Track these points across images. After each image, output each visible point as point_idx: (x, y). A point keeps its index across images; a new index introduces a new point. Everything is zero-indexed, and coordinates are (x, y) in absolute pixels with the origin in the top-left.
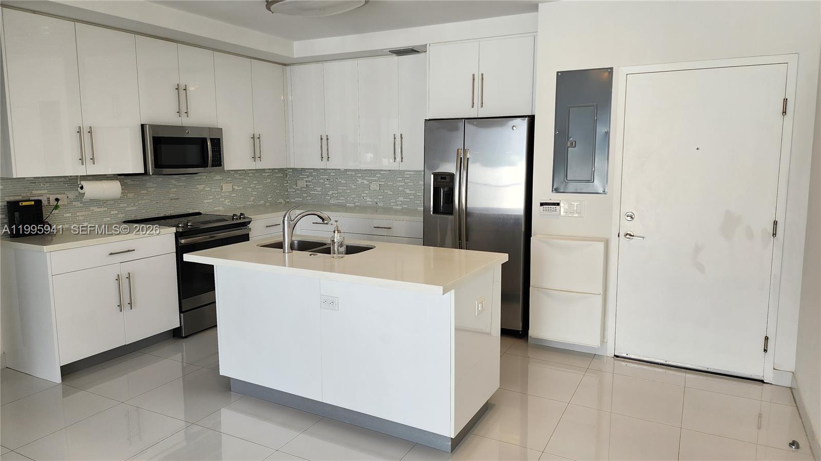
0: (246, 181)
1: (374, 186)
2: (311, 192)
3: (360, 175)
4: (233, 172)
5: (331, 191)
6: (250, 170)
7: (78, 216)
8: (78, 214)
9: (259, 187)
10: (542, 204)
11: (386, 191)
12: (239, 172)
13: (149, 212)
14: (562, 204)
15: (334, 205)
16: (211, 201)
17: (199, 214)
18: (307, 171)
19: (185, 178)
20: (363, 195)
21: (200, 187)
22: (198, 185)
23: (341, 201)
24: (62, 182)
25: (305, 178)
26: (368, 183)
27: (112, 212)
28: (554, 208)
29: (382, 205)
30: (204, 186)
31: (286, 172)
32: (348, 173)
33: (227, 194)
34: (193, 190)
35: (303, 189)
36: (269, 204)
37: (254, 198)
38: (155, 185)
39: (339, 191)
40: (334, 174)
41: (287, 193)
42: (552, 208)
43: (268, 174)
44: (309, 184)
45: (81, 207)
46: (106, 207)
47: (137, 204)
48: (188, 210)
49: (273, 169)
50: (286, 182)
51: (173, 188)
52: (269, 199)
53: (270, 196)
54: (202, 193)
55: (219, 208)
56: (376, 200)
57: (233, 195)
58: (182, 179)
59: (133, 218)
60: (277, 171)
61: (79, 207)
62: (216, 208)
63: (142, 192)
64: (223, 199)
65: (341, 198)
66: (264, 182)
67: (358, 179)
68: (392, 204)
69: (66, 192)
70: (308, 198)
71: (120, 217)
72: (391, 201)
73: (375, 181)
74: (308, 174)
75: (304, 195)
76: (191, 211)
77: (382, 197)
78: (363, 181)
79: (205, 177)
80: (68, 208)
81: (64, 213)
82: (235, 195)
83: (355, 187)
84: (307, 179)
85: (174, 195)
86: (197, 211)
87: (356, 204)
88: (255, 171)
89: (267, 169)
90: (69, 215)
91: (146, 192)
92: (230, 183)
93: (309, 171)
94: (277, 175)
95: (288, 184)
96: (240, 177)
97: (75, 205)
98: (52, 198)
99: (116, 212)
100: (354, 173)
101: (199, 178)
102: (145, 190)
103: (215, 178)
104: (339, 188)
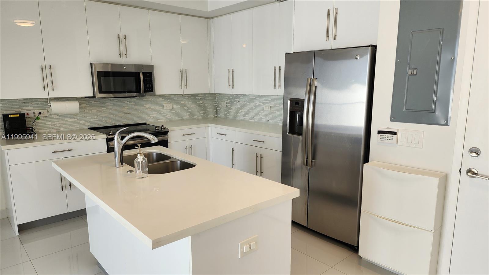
0: (183, 102)
1: (267, 107)
2: (229, 111)
3: (258, 99)
4: (173, 96)
5: (240, 110)
6: (186, 94)
7: (57, 124)
8: (56, 123)
9: (194, 106)
10: (379, 132)
11: (275, 111)
12: (177, 96)
13: (108, 122)
14: (399, 134)
15: (242, 120)
16: (156, 115)
17: (145, 124)
18: (227, 95)
19: (135, 100)
20: (260, 114)
21: (147, 106)
22: (146, 104)
23: (246, 118)
24: (44, 102)
25: (226, 100)
26: (263, 105)
27: (81, 122)
28: (391, 137)
29: (271, 122)
30: (150, 105)
31: (215, 96)
32: (251, 97)
33: (168, 111)
34: (141, 108)
35: (225, 108)
36: (201, 118)
37: (189, 114)
38: (113, 104)
39: (246, 110)
40: (242, 98)
41: (216, 111)
42: (389, 137)
43: (201, 97)
44: (228, 104)
45: (57, 118)
46: (76, 118)
47: (99, 117)
48: (138, 121)
49: (204, 94)
50: (215, 103)
51: (126, 106)
52: (201, 115)
53: (202, 113)
54: (149, 110)
55: (161, 120)
56: (268, 118)
57: (172, 112)
58: (133, 100)
59: (96, 125)
60: (208, 95)
61: (56, 118)
62: (159, 120)
63: (103, 109)
64: (165, 114)
65: (247, 116)
66: (198, 103)
67: (257, 102)
68: (278, 121)
69: (47, 109)
70: (227, 115)
71: (87, 125)
72: (278, 119)
73: (267, 103)
74: (228, 97)
75: (225, 112)
76: (140, 122)
77: (272, 116)
78: (260, 103)
79: (150, 99)
80: (48, 119)
81: (45, 122)
82: (174, 111)
83: (255, 108)
84: (227, 101)
85: (127, 111)
86: (145, 122)
87: (256, 120)
88: (190, 95)
89: (200, 94)
90: (50, 123)
91: (105, 109)
92: (170, 103)
93: (228, 95)
94: (208, 98)
95: (216, 105)
96: (179, 99)
97: (54, 117)
98: (37, 112)
99: (84, 122)
100: (254, 97)
101: (145, 99)
102: (105, 108)
103: (158, 100)
104: (245, 108)
